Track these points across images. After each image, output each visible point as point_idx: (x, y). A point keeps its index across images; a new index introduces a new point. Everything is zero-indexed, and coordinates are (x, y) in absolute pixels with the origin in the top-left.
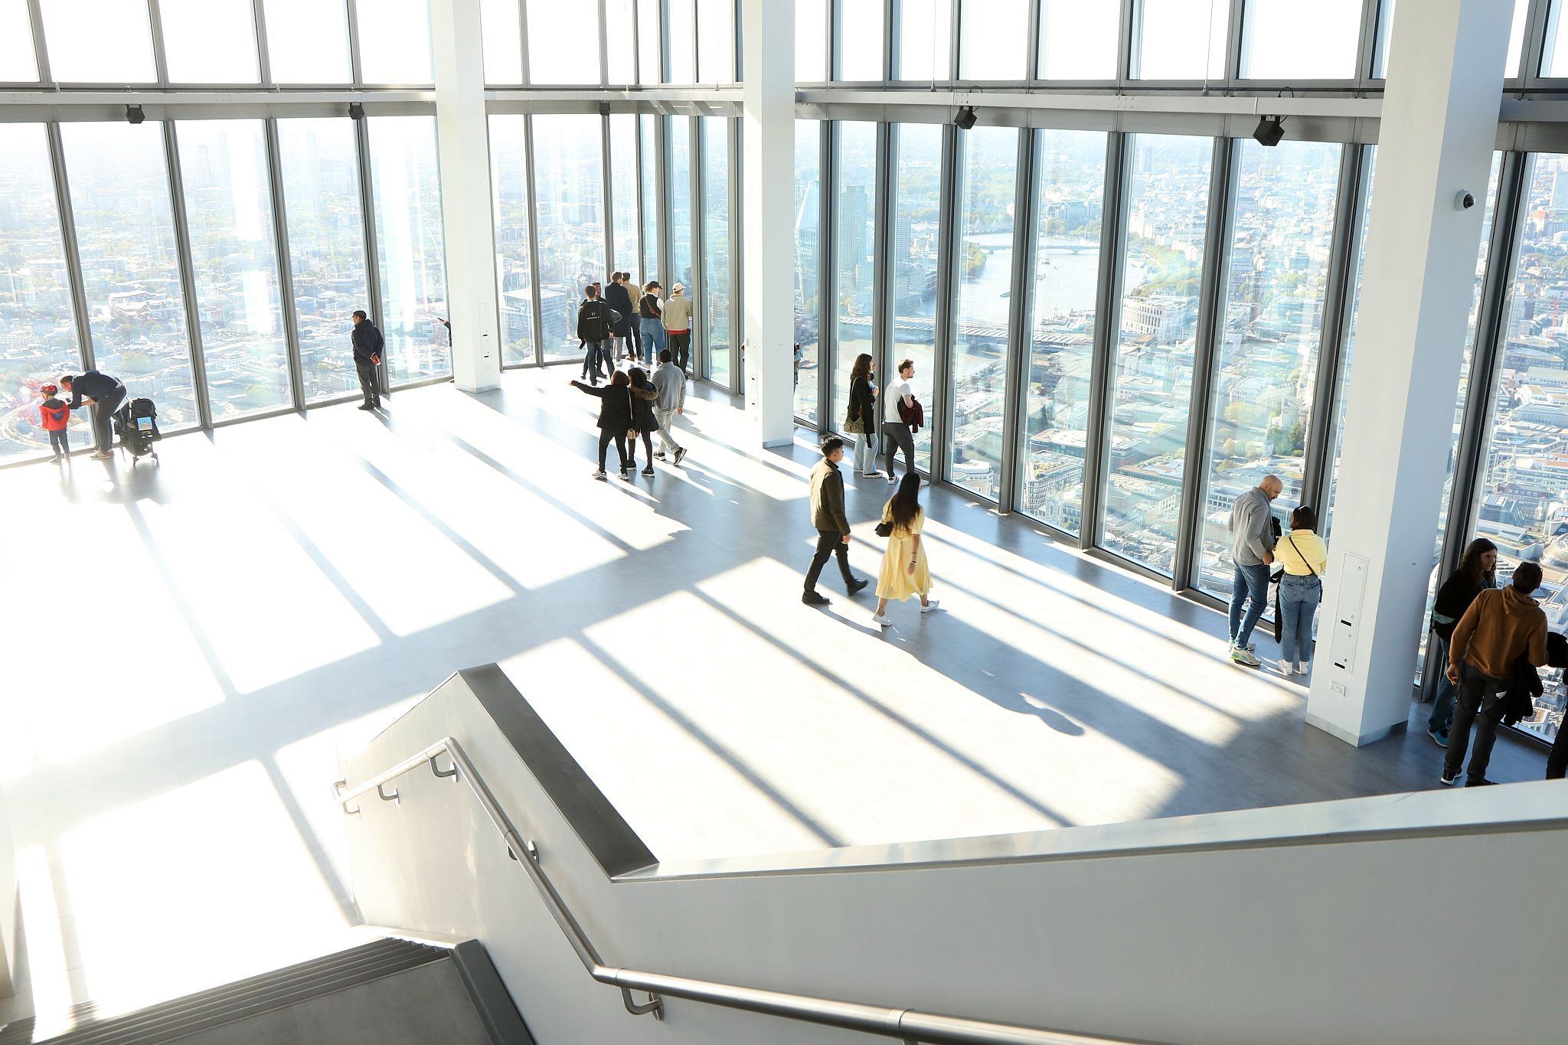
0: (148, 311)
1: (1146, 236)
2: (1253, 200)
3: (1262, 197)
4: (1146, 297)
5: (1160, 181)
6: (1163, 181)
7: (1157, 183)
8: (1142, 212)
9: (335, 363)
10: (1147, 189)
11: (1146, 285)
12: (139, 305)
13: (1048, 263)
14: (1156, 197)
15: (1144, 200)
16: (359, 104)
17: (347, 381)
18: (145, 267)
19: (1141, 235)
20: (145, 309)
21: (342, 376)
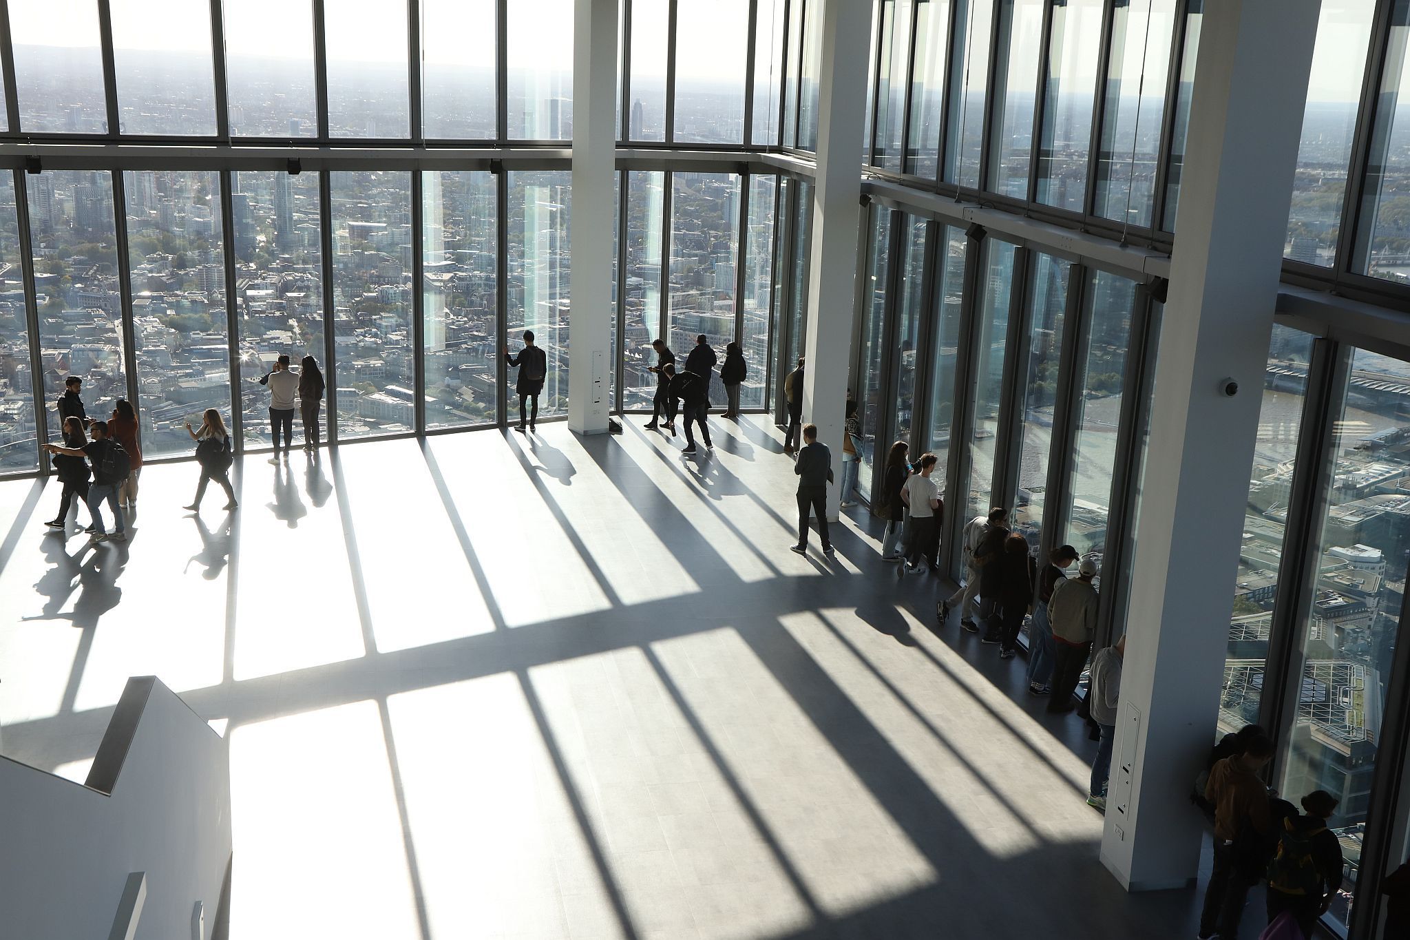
0: (454, 282)
9: (632, 355)
12: (447, 276)
16: (499, 160)
17: (642, 375)
18: (458, 237)
20: (451, 279)
21: (637, 370)
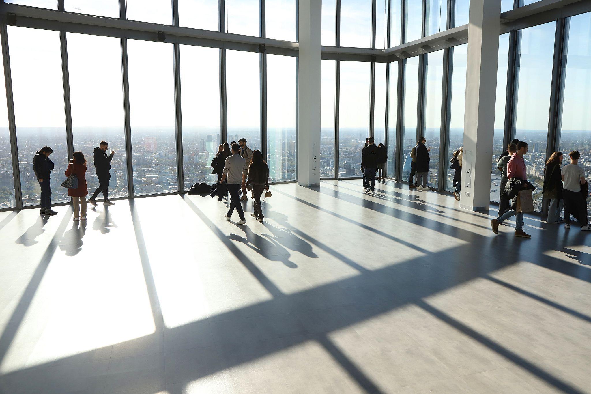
1: (536, 175)
2: (581, 163)
3: (584, 161)
4: (537, 199)
5: (542, 155)
6: (543, 156)
7: (540, 156)
8: (534, 167)
10: (536, 158)
11: (537, 194)
13: (497, 185)
14: (540, 162)
15: (535, 163)
19: (534, 175)
